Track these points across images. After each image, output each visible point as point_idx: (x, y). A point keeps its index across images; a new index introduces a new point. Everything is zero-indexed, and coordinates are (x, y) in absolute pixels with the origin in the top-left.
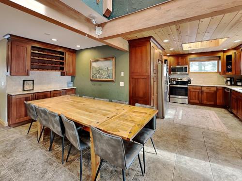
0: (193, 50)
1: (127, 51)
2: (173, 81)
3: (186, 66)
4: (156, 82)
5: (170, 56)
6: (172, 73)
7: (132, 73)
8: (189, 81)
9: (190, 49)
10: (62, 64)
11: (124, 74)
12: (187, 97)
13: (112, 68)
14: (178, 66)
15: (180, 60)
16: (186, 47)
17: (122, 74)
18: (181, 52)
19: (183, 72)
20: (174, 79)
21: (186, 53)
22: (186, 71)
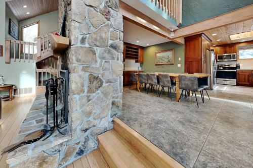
0: (242, 39)
1: (183, 44)
2: (220, 67)
3: (234, 54)
4: (205, 64)
5: (216, 46)
6: (218, 60)
7: (188, 58)
8: (238, 67)
9: (238, 38)
10: (137, 55)
11: (181, 59)
12: (235, 80)
13: (171, 56)
14: (225, 55)
15: (228, 49)
16: (234, 38)
17: (180, 59)
18: (229, 42)
19: (231, 59)
20: (222, 66)
21: (234, 42)
22: (234, 58)
